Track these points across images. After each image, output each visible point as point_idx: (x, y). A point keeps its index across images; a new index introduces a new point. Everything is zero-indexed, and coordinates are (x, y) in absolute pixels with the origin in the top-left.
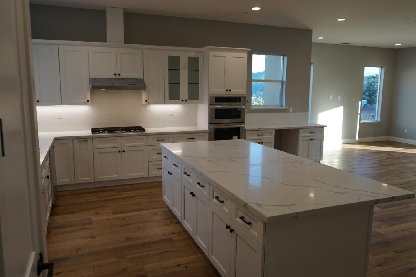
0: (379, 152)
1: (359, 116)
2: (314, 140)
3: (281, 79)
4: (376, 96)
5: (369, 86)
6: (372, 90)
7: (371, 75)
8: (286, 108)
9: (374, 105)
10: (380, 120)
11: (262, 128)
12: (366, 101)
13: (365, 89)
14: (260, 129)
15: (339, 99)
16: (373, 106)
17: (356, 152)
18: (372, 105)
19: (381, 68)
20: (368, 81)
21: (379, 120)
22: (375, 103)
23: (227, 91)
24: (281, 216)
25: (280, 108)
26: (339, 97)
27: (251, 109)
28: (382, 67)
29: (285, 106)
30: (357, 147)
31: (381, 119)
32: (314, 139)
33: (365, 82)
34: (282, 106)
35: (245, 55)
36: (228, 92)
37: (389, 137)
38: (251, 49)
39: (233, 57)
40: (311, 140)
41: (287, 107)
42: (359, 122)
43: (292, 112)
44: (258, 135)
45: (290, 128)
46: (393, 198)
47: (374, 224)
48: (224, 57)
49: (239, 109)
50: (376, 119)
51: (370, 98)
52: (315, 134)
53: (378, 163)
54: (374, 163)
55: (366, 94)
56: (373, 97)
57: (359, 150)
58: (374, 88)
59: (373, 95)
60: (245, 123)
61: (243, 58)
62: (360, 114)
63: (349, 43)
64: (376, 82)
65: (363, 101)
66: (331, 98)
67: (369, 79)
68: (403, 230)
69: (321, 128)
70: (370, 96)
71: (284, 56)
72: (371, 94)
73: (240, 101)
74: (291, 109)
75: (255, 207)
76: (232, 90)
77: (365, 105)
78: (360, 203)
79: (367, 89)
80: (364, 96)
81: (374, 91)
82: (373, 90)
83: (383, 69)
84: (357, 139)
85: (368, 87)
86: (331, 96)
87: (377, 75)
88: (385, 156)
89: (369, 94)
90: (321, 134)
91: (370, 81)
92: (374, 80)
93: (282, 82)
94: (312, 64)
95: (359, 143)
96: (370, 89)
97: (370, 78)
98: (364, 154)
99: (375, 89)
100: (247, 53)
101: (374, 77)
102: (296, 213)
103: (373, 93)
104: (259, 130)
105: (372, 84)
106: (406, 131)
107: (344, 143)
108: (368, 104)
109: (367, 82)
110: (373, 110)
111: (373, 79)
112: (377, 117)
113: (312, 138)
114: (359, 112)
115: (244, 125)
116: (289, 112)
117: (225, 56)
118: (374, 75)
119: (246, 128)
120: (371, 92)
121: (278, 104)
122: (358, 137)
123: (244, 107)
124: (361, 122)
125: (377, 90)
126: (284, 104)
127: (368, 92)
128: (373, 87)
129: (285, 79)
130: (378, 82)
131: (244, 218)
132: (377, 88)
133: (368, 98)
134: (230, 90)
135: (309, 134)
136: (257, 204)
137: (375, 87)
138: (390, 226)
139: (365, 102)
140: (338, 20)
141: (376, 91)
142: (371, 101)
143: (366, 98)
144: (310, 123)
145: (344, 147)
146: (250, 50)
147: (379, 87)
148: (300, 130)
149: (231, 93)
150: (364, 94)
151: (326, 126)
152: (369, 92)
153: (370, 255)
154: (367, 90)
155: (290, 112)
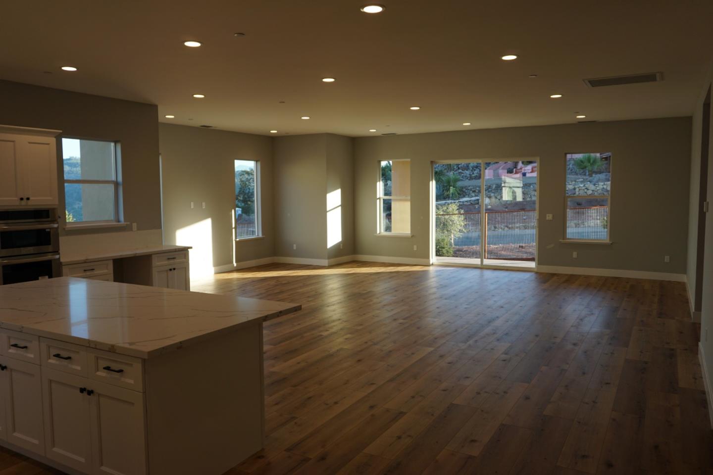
0: (265, 279)
1: (234, 230)
2: (176, 270)
3: (114, 178)
4: (253, 202)
5: (242, 186)
6: (247, 192)
7: (243, 170)
8: (126, 224)
9: (252, 215)
10: (262, 235)
11: (91, 257)
12: (241, 209)
13: (237, 191)
14: (87, 260)
15: (204, 207)
16: (251, 217)
17: (235, 282)
18: (249, 215)
19: (255, 162)
20: (241, 179)
21: (260, 235)
22: (253, 212)
23: (22, 199)
24: (163, 348)
25: (115, 225)
26: (204, 204)
27: (66, 229)
28: (257, 161)
29: (125, 221)
30: (235, 275)
31: (263, 233)
32: (174, 269)
33: (237, 181)
34: (119, 221)
35: (52, 140)
36: (24, 202)
37: (275, 257)
38: (61, 131)
39: (29, 143)
40: (171, 270)
41: (128, 223)
42: (235, 240)
43: (136, 230)
44: (85, 270)
45: (137, 255)
46: (281, 312)
47: (266, 364)
48: (12, 143)
49: (47, 230)
50: (256, 234)
51: (245, 205)
52: (176, 261)
53: (265, 293)
54: (261, 294)
55: (239, 198)
56: (249, 203)
57: (238, 279)
58: (249, 189)
59: (249, 201)
60: (61, 252)
61: (48, 144)
62: (236, 228)
63: (210, 126)
64: (252, 180)
65: (237, 209)
66: (192, 207)
67: (241, 176)
68: (299, 363)
69: (184, 251)
70: (245, 201)
71: (116, 142)
72: (246, 198)
73: (48, 217)
74: (135, 225)
75: (127, 346)
76: (31, 198)
77: (240, 216)
78: (249, 322)
79: (240, 191)
80: (237, 202)
81: (250, 194)
82: (249, 192)
83: (259, 164)
84: (235, 265)
85: (241, 189)
86: (192, 204)
87: (252, 170)
88: (273, 282)
89: (243, 198)
90: (184, 260)
91: (243, 179)
92: (249, 178)
93: (116, 184)
94: (160, 154)
95: (238, 270)
96: (245, 191)
97: (243, 174)
98: (246, 284)
99: (251, 191)
100: (55, 137)
101: (247, 173)
102: (181, 342)
103: (249, 197)
104: (85, 262)
105: (246, 184)
106: (295, 247)
107: (217, 273)
108: (244, 215)
109: (239, 180)
110: (251, 223)
111: (246, 176)
112: (257, 231)
113: (172, 267)
114: (234, 226)
115: (57, 257)
116: (132, 231)
117: (13, 141)
118: (248, 170)
119: (62, 260)
120: (246, 196)
121: (112, 217)
122: (236, 262)
123: (56, 226)
124: (238, 240)
125: (253, 192)
126: (122, 218)
127: (242, 196)
128: (247, 188)
129: (120, 179)
130: (254, 181)
131: (110, 367)
132: (254, 189)
133: (243, 204)
134: (28, 199)
135: (166, 262)
136: (129, 343)
137: (251, 188)
138: (286, 362)
139: (239, 210)
140: (195, 96)
141: (253, 194)
142: (247, 210)
143: (239, 204)
144: (166, 245)
145: (218, 278)
146: (61, 133)
147: (256, 187)
148: (153, 256)
149: (30, 203)
150: (237, 199)
151: (191, 248)
152: (244, 196)
153: (266, 397)
154: (240, 193)
155: (134, 230)
